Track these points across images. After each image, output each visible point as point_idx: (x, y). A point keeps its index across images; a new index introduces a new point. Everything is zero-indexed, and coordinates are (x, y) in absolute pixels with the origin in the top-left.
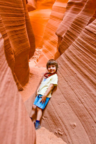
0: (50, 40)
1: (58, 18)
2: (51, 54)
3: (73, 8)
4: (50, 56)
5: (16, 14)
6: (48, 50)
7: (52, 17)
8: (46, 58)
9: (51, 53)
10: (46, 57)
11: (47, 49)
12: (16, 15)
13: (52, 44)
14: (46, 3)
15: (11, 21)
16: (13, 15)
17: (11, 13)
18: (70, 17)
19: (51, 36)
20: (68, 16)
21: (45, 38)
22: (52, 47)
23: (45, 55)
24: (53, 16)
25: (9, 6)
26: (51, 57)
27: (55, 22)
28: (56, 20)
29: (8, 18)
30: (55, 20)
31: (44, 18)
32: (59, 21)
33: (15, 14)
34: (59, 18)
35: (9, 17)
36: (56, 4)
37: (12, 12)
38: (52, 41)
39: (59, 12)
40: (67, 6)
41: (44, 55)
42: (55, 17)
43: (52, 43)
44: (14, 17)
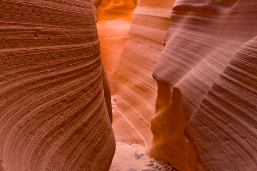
0: (131, 82)
1: (146, 38)
2: (136, 114)
3: (190, 19)
4: (136, 117)
5: (80, 67)
6: (128, 105)
7: (134, 36)
8: (127, 123)
9: (136, 112)
10: (127, 120)
11: (126, 103)
12: (81, 69)
13: (138, 92)
14: (114, 9)
15: (64, 101)
16: (68, 73)
17: (61, 69)
18: (184, 39)
19: (134, 75)
20: (179, 38)
21: (120, 80)
22: (138, 98)
23: (123, 116)
24: (134, 34)
25: (54, 42)
26: (139, 120)
27: (140, 45)
28: (143, 41)
29: (52, 91)
30: (139, 43)
31: (111, 36)
32: (148, 43)
33: (77, 68)
34: (148, 37)
35: (56, 88)
36: (139, 10)
37: (67, 63)
38: (137, 86)
39: (147, 26)
40: (174, 15)
41: (121, 116)
42: (140, 36)
43: (137, 90)
44: (74, 81)
